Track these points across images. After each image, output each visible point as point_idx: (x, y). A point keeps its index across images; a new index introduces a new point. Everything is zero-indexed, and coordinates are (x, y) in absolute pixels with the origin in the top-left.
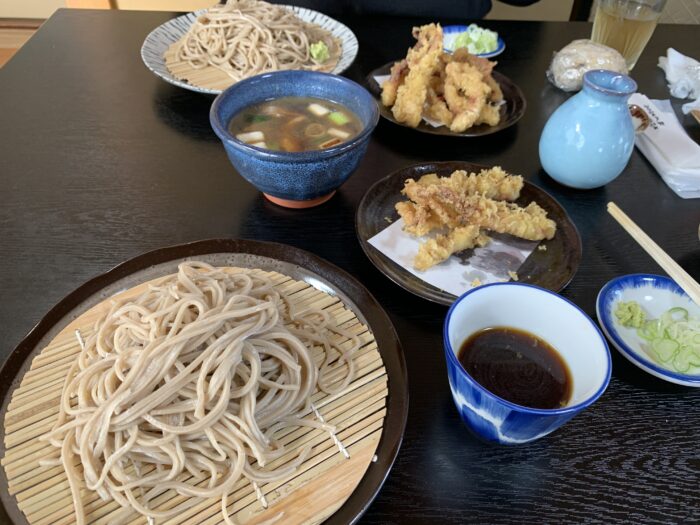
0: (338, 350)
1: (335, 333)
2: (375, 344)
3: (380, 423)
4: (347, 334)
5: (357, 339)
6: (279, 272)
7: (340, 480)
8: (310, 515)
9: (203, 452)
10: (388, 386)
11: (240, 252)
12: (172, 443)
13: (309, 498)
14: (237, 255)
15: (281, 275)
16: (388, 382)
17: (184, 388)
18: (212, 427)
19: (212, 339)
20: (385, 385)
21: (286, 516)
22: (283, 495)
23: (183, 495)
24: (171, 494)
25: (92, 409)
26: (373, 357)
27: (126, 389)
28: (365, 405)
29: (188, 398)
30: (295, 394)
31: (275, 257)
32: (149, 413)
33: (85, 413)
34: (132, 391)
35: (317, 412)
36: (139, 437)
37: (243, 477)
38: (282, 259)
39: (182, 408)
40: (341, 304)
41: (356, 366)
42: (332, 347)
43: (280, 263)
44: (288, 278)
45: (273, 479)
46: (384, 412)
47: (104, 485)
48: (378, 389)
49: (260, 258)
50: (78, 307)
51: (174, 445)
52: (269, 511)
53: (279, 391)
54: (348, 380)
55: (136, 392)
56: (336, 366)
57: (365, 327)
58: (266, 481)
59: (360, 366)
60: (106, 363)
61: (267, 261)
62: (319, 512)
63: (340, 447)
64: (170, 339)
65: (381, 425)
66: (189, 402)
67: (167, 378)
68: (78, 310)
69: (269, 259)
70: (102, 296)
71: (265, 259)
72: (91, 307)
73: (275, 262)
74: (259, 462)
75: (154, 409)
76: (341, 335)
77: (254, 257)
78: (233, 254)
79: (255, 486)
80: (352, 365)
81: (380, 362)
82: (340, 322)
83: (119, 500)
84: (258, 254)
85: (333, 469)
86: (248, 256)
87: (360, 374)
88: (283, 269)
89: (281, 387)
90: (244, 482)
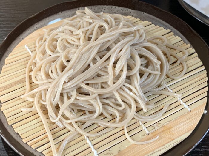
0: (175, 57)
1: (171, 49)
2: (196, 54)
3: (206, 94)
4: (179, 48)
5: (186, 51)
6: (132, 16)
7: (187, 121)
8: (173, 138)
9: (111, 104)
10: (207, 76)
11: (109, 5)
12: (95, 99)
13: (171, 130)
14: (107, 7)
15: (134, 18)
16: (207, 74)
17: (101, 70)
18: (117, 91)
19: (114, 44)
20: (206, 75)
21: (160, 138)
22: (157, 128)
23: (102, 127)
24: (96, 126)
25: (50, 80)
26: (196, 61)
27: (70, 69)
28: (195, 85)
29: (103, 76)
30: (158, 76)
31: (130, 8)
32: (83, 82)
33: (46, 83)
34: (74, 70)
35: (168, 88)
36: (77, 95)
37: (133, 118)
38: (134, 9)
39: (99, 80)
40: (172, 33)
41: (187, 65)
42: (171, 55)
43: (133, 11)
44: (138, 19)
45: (150, 120)
46: (207, 89)
47: (60, 120)
48: (202, 77)
49: (120, 8)
50: (23, 33)
51: (97, 100)
52: (150, 136)
53: (150, 74)
54: (184, 72)
55: (76, 71)
56: (176, 65)
57: (189, 45)
58: (146, 120)
59: (189, 65)
60: (53, 58)
61: (125, 10)
62: (178, 137)
63: (185, 106)
64: (92, 43)
65: (206, 95)
66: (104, 77)
67: (91, 64)
68: (24, 35)
69: (126, 9)
70: (35, 28)
71: (123, 9)
72: (30, 33)
73: (129, 10)
74: (143, 110)
75: (85, 80)
76: (175, 50)
77: (117, 8)
78: (105, 6)
79: (141, 123)
80: (185, 65)
81: (201, 63)
82: (173, 42)
83: (69, 127)
84: (119, 6)
85: (182, 116)
86: (114, 7)
87: (190, 69)
88: (135, 15)
89: (151, 72)
90: (134, 121)
